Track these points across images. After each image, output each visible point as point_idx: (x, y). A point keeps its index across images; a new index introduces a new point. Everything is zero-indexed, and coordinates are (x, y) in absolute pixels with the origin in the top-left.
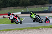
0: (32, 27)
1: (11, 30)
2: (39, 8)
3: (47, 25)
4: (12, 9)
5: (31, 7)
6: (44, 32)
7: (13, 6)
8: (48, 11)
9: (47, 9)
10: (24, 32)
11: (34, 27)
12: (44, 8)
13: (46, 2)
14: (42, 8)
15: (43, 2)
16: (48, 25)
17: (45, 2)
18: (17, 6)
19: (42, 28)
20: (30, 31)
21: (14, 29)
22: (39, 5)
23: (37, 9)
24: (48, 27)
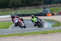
2: (32, 10)
3: (41, 31)
6: (38, 39)
7: (1, 8)
9: (41, 11)
11: (26, 33)
12: (38, 9)
14: (36, 10)
15: (37, 3)
17: (39, 2)
18: (6, 8)
19: (36, 34)
20: (21, 38)
21: (2, 35)
22: (32, 7)
24: (43, 33)
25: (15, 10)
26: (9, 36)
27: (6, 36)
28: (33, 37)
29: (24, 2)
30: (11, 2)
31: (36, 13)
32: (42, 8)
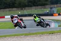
0: (31, 33)
1: (5, 36)
2: (39, 10)
3: (48, 31)
4: (7, 11)
5: (29, 9)
6: (44, 39)
7: (8, 8)
8: (49, 13)
9: (48, 11)
10: (21, 39)
11: (32, 33)
12: (44, 9)
13: (47, 2)
14: (42, 10)
15: (43, 3)
16: (50, 31)
17: (45, 2)
18: (13, 8)
19: (43, 34)
20: (28, 38)
21: (9, 35)
22: (39, 6)
23: (36, 11)
24: (49, 33)
25: (22, 9)
26: (15, 35)
27: (13, 35)
28: (39, 37)
29: (30, 2)
30: (17, 2)
31: (43, 13)
32: (48, 8)
